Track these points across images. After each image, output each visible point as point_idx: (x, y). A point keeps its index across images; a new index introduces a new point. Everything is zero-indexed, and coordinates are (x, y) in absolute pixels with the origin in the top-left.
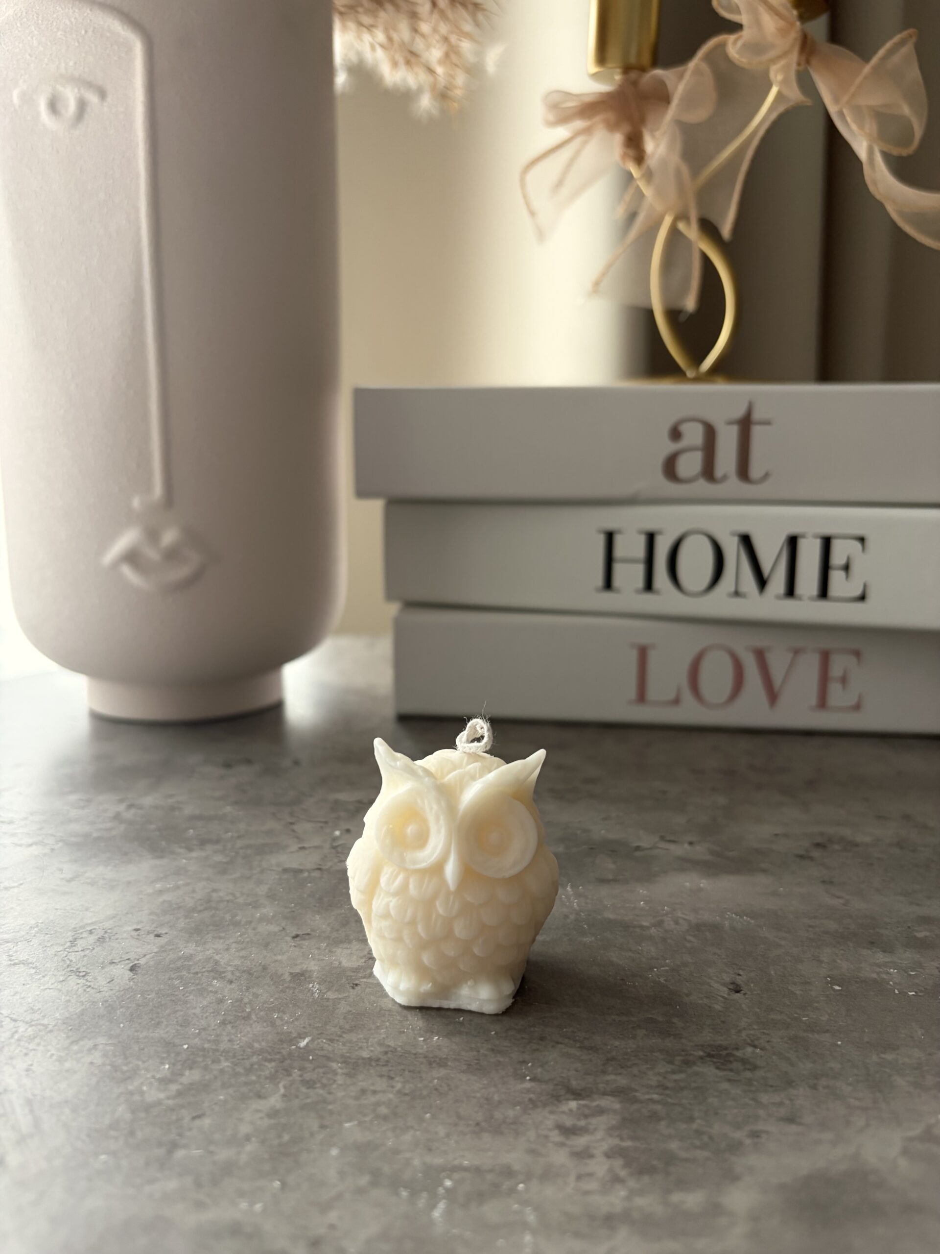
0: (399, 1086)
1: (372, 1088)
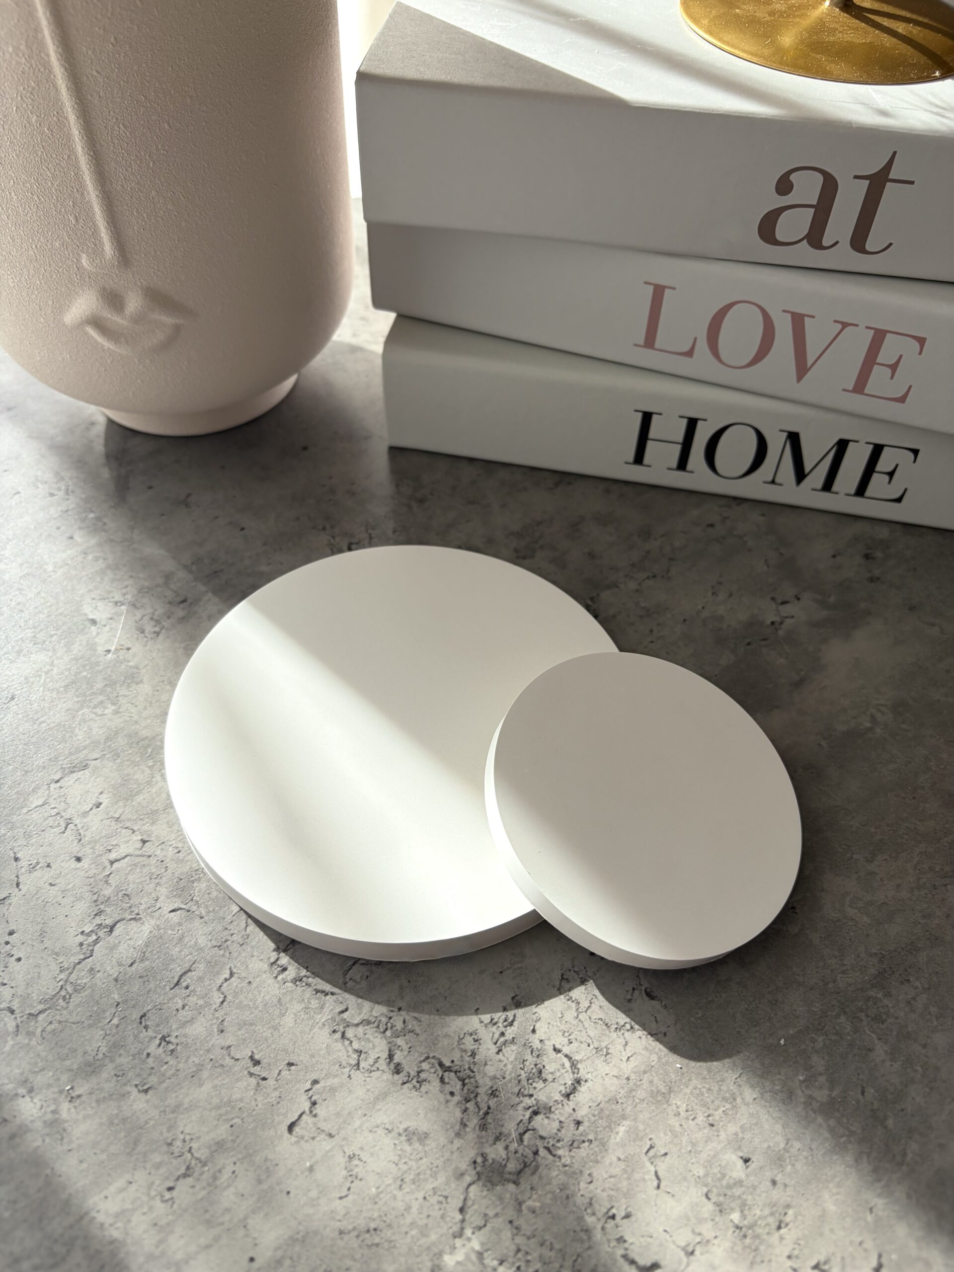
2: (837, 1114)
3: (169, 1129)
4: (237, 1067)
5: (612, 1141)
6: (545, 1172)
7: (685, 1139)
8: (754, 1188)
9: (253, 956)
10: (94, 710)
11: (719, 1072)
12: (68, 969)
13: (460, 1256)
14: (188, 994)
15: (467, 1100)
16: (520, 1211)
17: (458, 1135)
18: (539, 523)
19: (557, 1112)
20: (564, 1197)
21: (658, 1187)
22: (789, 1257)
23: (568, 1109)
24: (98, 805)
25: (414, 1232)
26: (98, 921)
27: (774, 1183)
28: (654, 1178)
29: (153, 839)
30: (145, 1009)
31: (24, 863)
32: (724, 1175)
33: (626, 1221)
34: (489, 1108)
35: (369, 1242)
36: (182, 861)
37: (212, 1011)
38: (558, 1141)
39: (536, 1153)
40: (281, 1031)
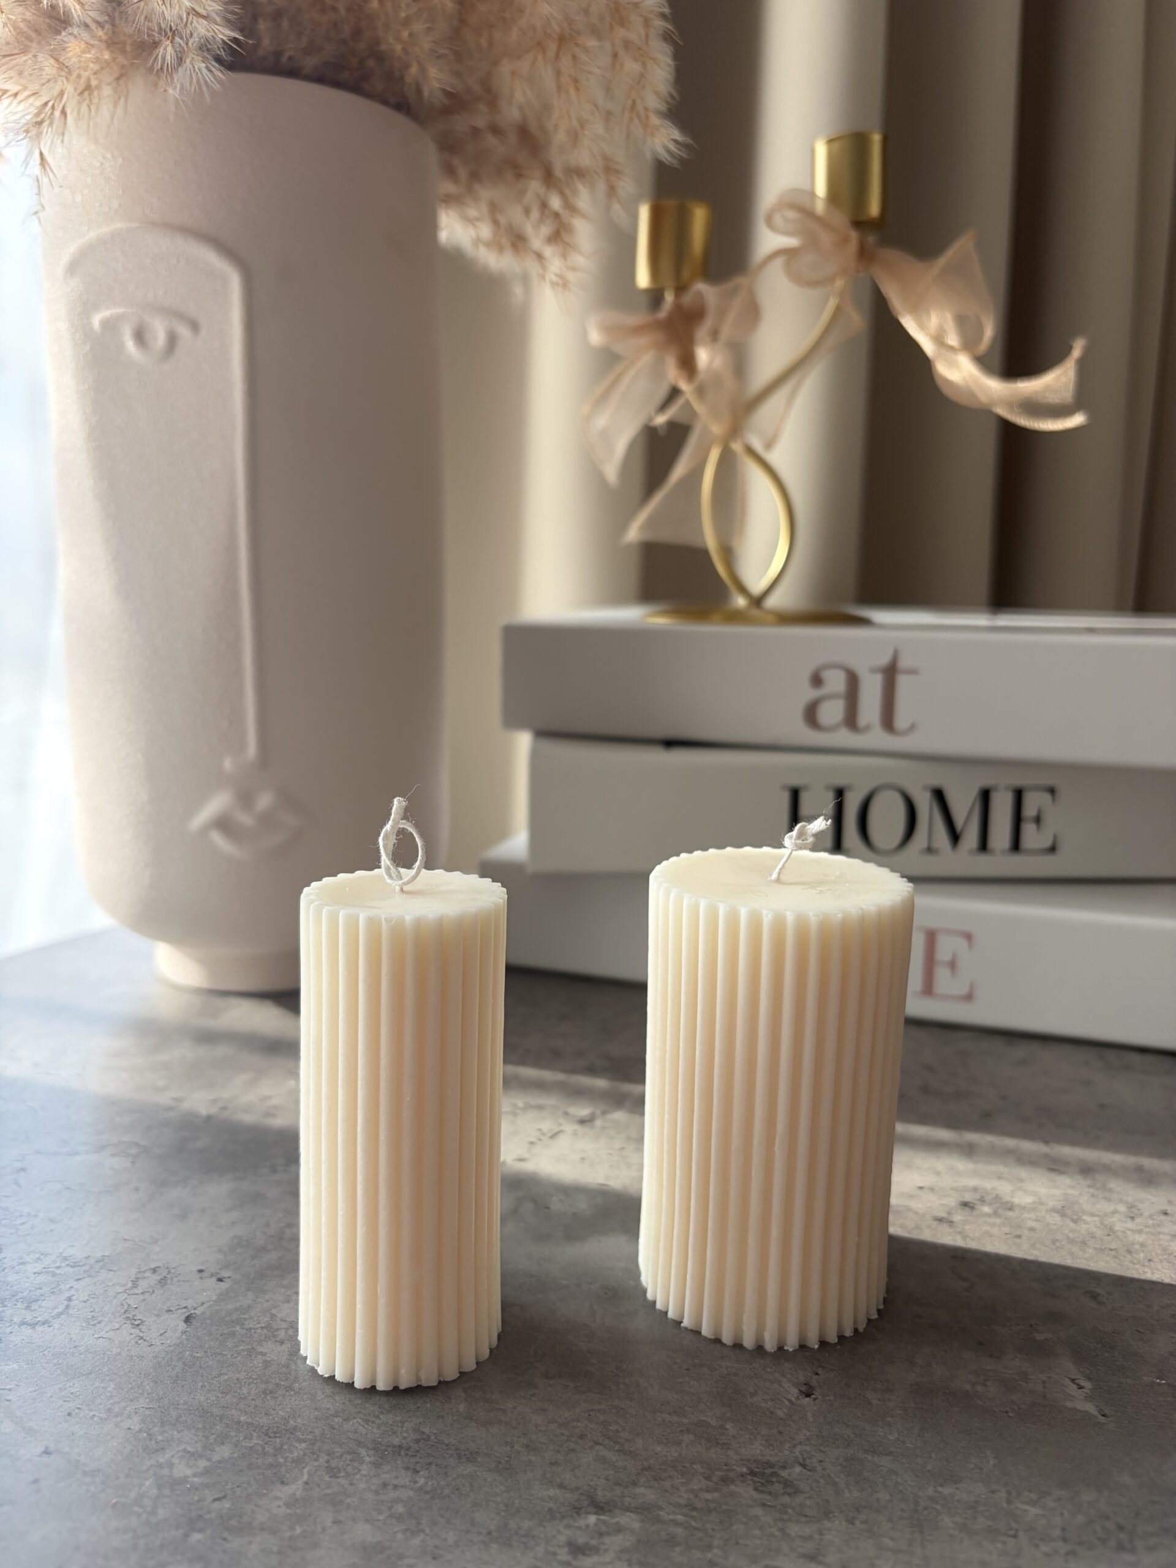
0: (422, 1481)
1: (395, 1482)
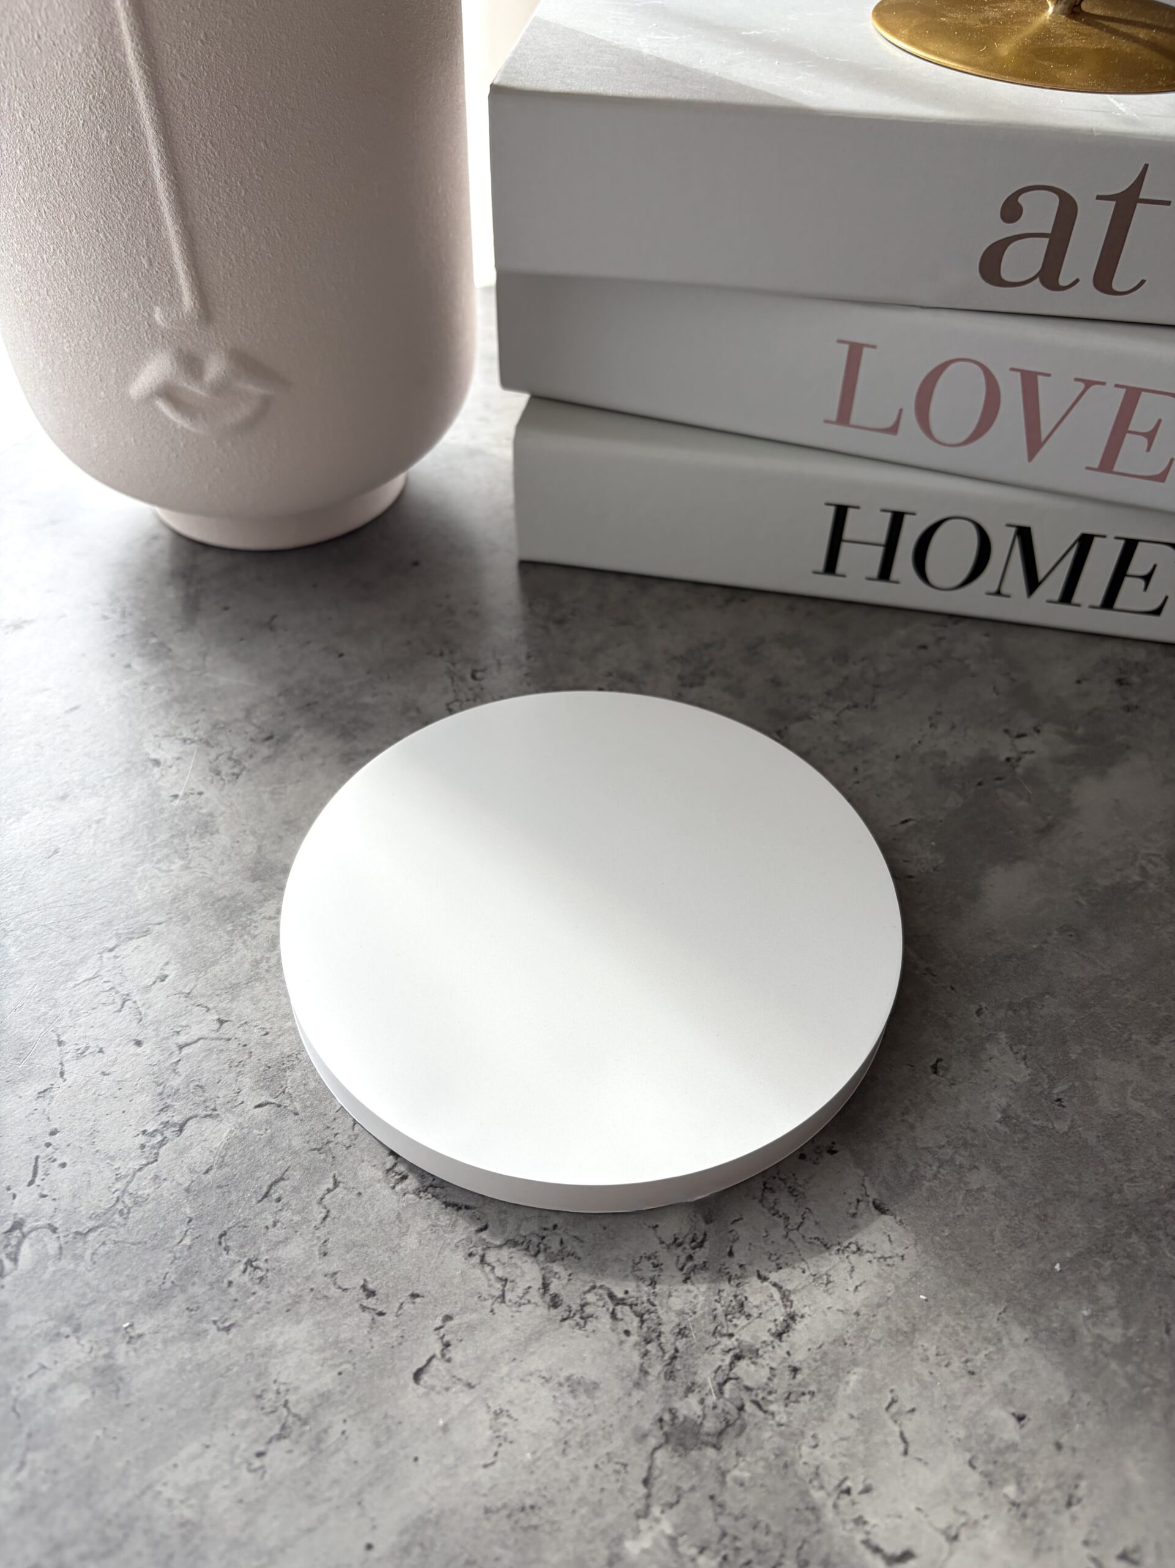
2: (1136, 1359)
3: (259, 1377)
4: (347, 1298)
5: (841, 1393)
6: (754, 1433)
7: (937, 1392)
8: (1034, 1453)
9: (363, 1161)
10: (157, 866)
11: (977, 1304)
12: (126, 1176)
13: (646, 1542)
14: (280, 1208)
15: (648, 1341)
16: (723, 1483)
17: (637, 1385)
18: (708, 646)
19: (766, 1356)
20: (782, 1465)
21: (906, 1453)
22: (1086, 1543)
23: (781, 1352)
24: (163, 978)
25: (584, 1511)
26: (164, 1117)
27: (1059, 1446)
28: (899, 1440)
29: (232, 1019)
30: (225, 1227)
31: (70, 1048)
32: (991, 1437)
33: (864, 1496)
34: (677, 1351)
35: (525, 1524)
36: (269, 1045)
37: (311, 1229)
38: (770, 1393)
39: (741, 1408)
40: (402, 1254)
